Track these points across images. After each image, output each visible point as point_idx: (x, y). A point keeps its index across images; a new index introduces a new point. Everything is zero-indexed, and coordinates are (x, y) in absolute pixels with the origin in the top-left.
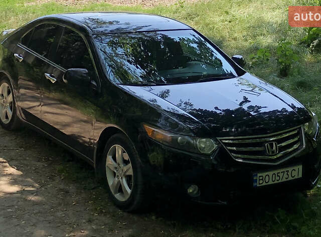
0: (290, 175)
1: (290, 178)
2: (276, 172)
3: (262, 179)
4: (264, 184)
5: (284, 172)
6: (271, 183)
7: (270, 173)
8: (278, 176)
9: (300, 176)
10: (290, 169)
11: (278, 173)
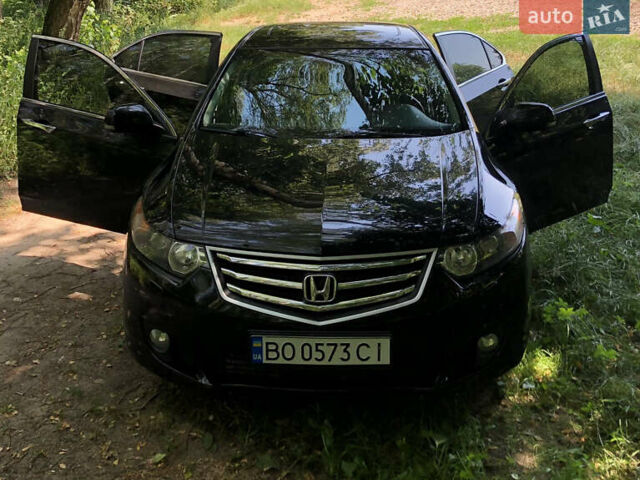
0: (353, 354)
1: (354, 361)
2: (313, 341)
3: (276, 350)
4: (281, 361)
5: (336, 345)
6: (298, 361)
7: (298, 342)
8: (317, 350)
9: (386, 360)
10: (354, 342)
11: (317, 345)
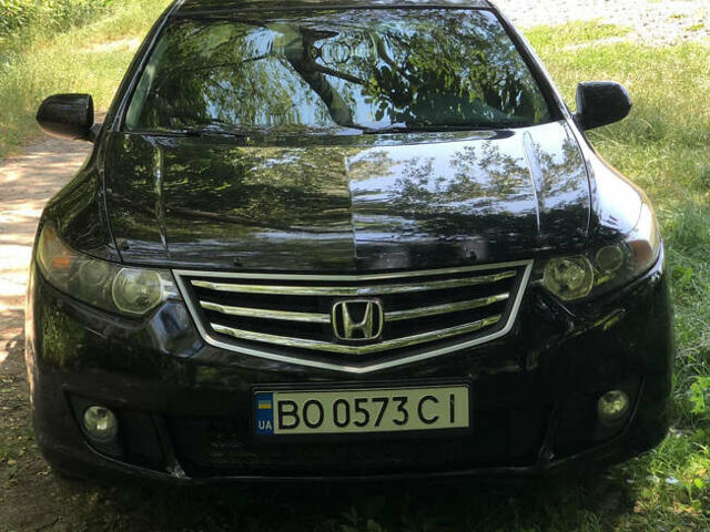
0: (413, 414)
1: (414, 424)
2: (351, 396)
3: (294, 413)
4: (302, 429)
5: (386, 401)
6: (329, 427)
8: (358, 410)
9: (463, 420)
10: (414, 395)
11: (357, 401)
